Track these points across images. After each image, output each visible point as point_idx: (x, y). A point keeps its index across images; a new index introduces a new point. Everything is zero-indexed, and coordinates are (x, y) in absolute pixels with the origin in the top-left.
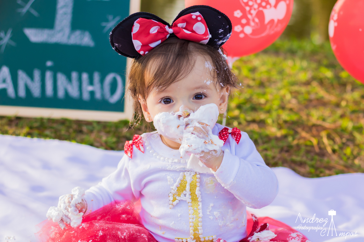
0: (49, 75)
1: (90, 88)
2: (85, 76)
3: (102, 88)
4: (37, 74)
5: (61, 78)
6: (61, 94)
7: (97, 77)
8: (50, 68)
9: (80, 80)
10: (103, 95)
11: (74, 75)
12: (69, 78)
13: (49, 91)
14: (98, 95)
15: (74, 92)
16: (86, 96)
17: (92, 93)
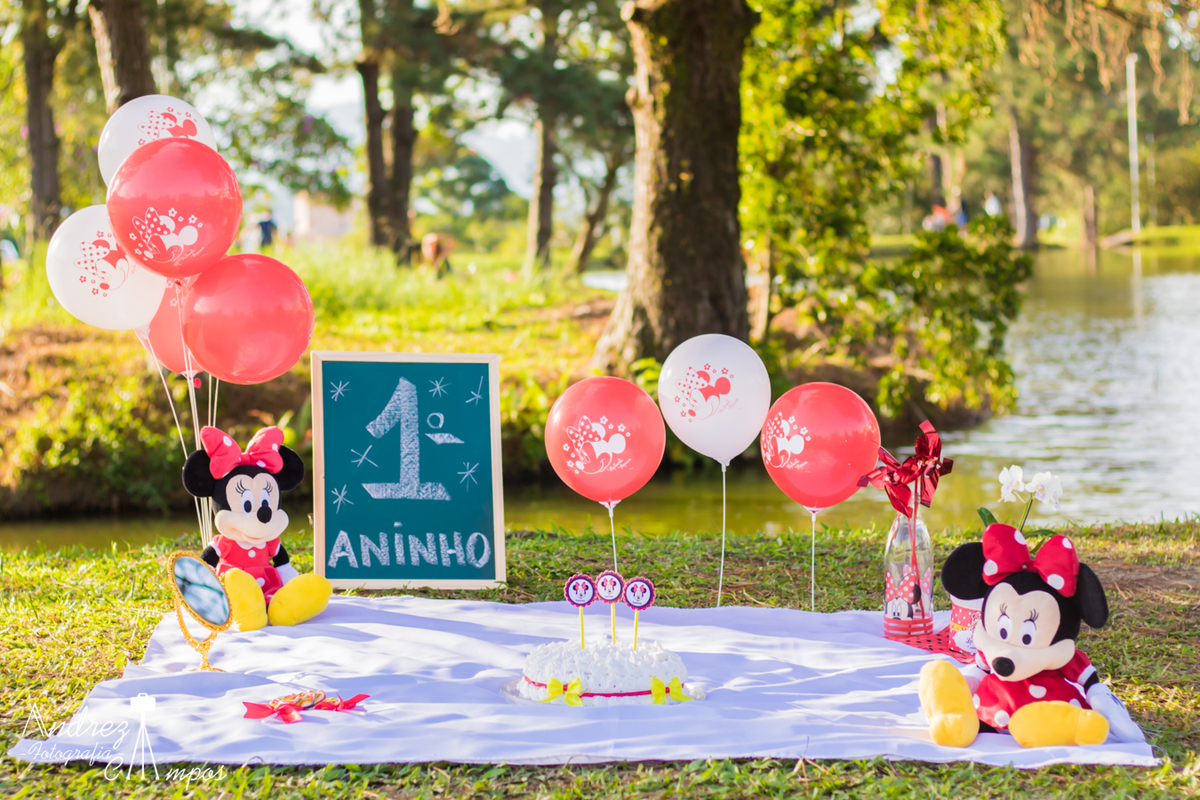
0: (397, 537)
1: (451, 552)
2: (442, 537)
3: (465, 551)
4: (383, 537)
5: (413, 540)
6: (415, 560)
7: (457, 537)
8: (398, 530)
9: (437, 542)
10: (465, 559)
11: (429, 536)
12: (424, 542)
13: (400, 558)
14: (461, 560)
15: (431, 558)
16: (446, 562)
17: (453, 557)
